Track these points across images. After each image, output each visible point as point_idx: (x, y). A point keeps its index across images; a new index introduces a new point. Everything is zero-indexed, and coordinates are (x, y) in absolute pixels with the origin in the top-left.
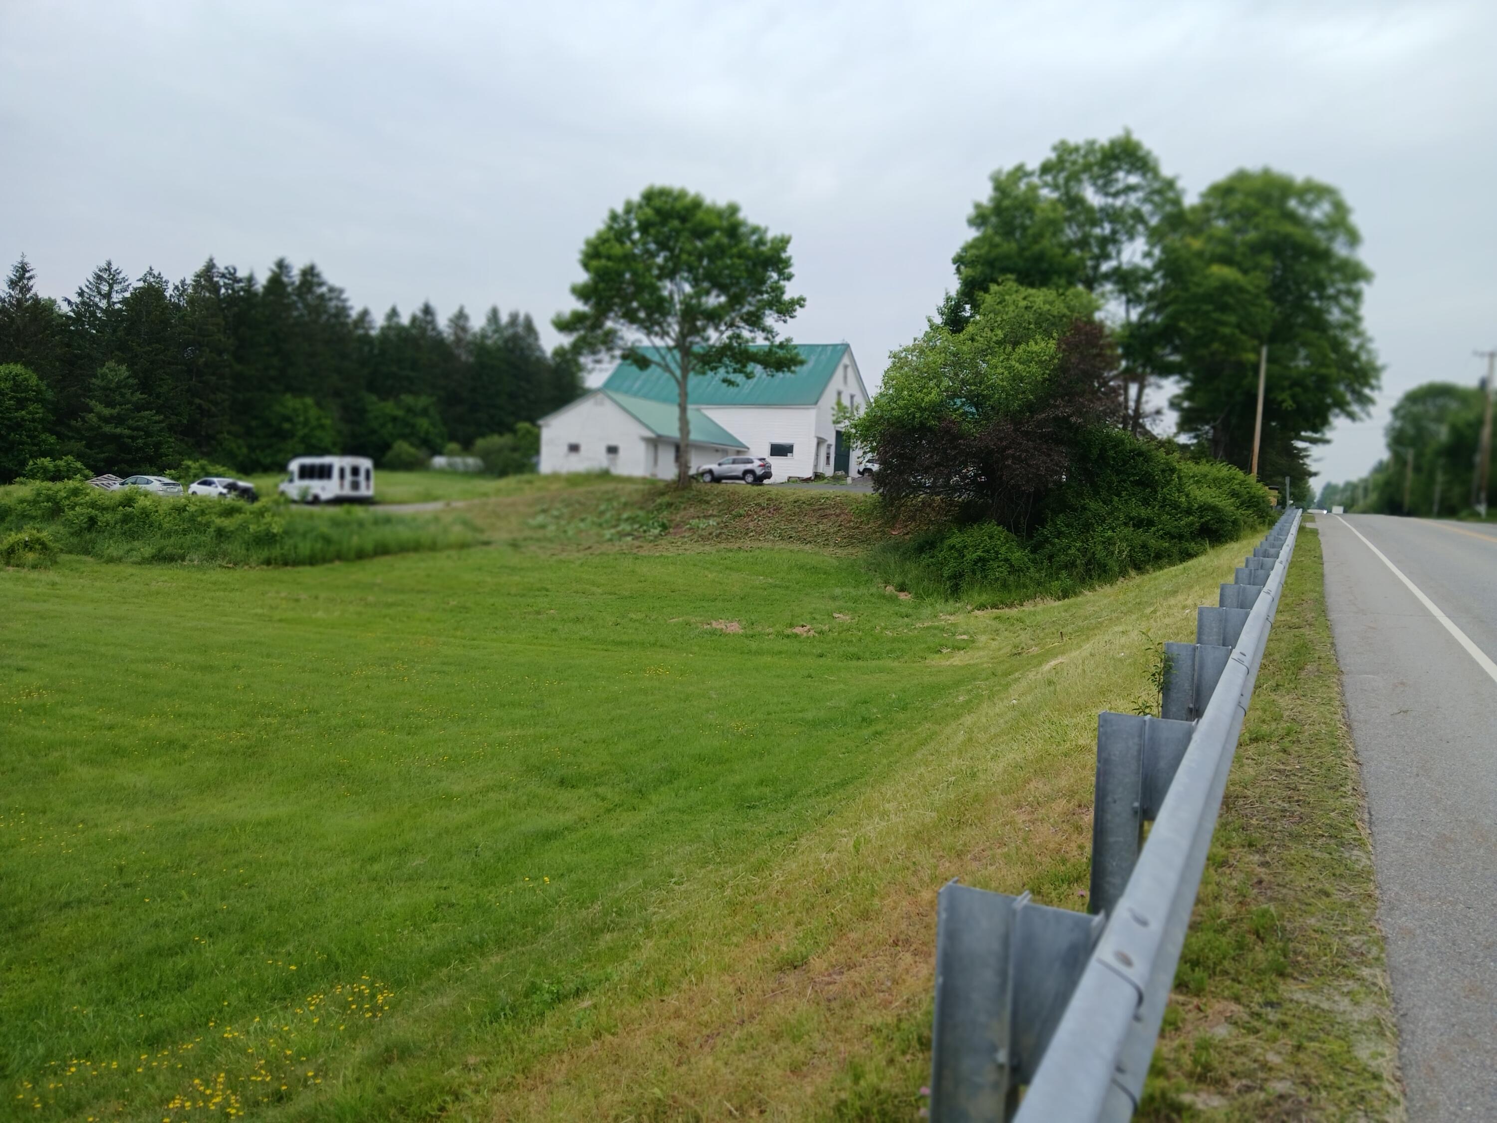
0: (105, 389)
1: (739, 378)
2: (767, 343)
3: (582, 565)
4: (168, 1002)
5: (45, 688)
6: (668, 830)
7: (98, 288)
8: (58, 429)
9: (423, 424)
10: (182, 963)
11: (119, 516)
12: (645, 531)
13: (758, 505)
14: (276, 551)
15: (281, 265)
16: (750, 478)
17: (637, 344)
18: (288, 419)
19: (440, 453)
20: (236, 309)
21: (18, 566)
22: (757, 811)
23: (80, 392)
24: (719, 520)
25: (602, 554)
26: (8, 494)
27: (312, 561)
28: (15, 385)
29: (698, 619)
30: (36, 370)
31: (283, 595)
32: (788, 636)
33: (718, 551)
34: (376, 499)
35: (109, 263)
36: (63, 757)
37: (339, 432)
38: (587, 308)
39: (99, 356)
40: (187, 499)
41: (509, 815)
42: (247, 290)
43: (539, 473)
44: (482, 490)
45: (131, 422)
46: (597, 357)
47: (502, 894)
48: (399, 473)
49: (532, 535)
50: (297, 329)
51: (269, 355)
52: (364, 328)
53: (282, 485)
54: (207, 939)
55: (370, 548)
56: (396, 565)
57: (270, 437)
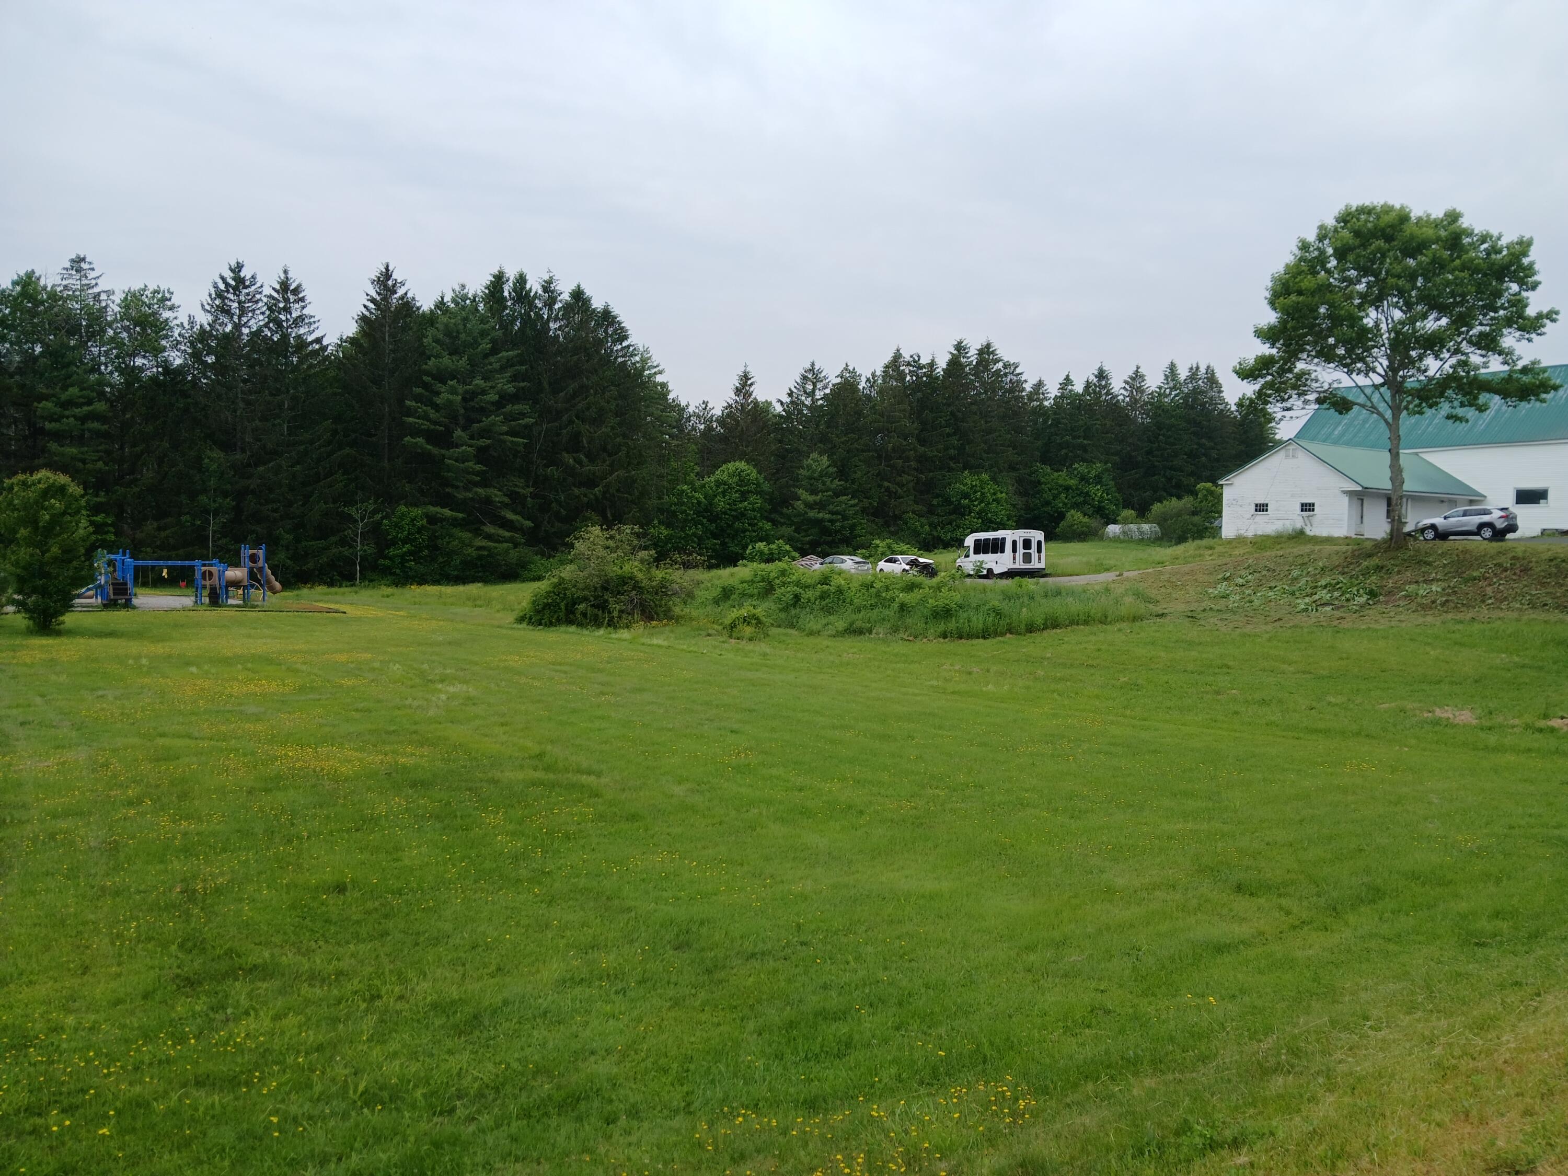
0: (810, 478)
1: (1471, 413)
2: (1506, 368)
3: (1269, 640)
4: (827, 1068)
5: (751, 749)
6: (1368, 960)
7: (803, 387)
8: (772, 516)
9: (1096, 491)
10: (844, 1029)
11: (818, 594)
12: (1348, 600)
13: (1499, 565)
14: (952, 625)
15: (960, 347)
16: (1487, 533)
17: (1335, 385)
18: (966, 496)
19: (1115, 522)
20: (920, 394)
21: (738, 638)
22: (1486, 951)
23: (790, 482)
24: (1445, 584)
25: (1295, 626)
26: (732, 575)
27: (985, 634)
28: (740, 480)
29: (1416, 705)
30: (755, 466)
31: (957, 668)
32: (1541, 730)
33: (1443, 623)
34: (1047, 572)
35: (813, 364)
36: (761, 814)
37: (1014, 506)
38: (1274, 351)
39: (805, 449)
40: (875, 575)
41: (1177, 919)
42: (929, 375)
43: (1221, 537)
44: (1157, 558)
45: (831, 507)
46: (1288, 404)
47: (1163, 1008)
48: (1072, 544)
49: (1212, 606)
50: (974, 408)
51: (949, 435)
52: (1038, 400)
53: (958, 560)
54: (866, 1008)
55: (1039, 621)
56: (1066, 639)
57: (950, 514)
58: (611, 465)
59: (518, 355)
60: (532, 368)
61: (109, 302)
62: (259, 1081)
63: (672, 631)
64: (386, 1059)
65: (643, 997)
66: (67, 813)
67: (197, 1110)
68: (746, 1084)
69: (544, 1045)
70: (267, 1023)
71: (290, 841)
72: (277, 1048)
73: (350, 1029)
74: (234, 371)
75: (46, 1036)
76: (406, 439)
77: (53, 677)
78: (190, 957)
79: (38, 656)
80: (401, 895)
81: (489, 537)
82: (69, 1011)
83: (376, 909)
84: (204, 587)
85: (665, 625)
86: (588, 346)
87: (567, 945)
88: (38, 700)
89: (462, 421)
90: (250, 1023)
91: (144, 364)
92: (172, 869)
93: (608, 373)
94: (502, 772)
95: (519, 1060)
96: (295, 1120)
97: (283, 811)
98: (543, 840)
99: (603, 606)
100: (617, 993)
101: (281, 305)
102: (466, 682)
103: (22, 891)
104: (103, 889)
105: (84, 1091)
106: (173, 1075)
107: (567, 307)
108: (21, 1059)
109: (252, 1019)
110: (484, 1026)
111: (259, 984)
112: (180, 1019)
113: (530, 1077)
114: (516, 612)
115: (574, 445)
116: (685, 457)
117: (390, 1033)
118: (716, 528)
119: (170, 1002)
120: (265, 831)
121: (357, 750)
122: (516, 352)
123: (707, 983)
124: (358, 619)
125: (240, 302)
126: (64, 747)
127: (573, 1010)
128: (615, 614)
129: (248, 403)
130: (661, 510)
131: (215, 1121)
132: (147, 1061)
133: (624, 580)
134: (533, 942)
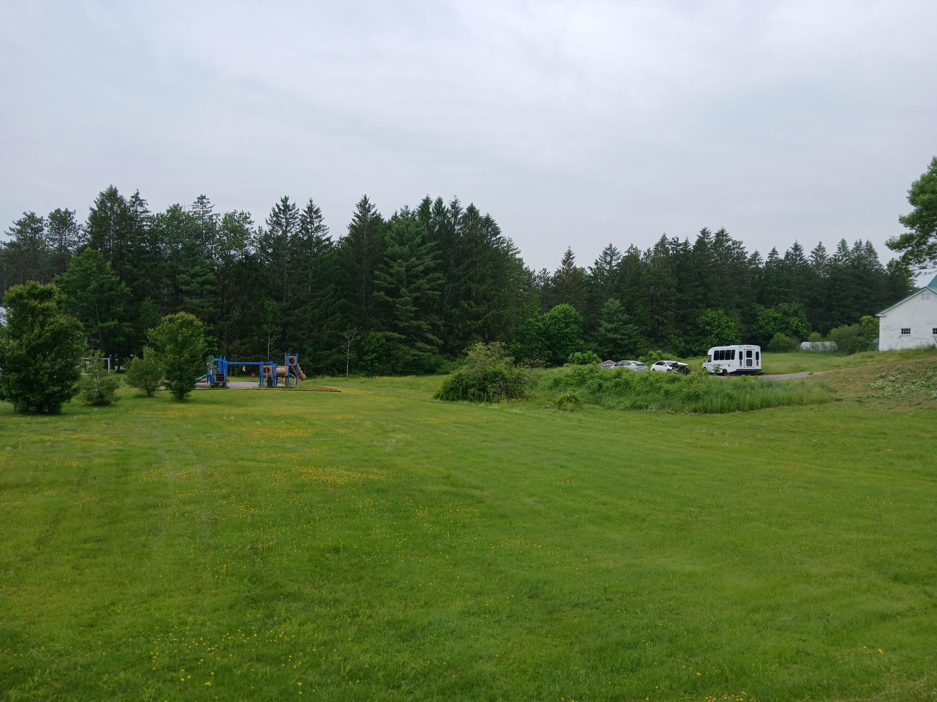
0: (608, 313)
3: (913, 416)
4: (625, 678)
5: (573, 478)
7: (605, 259)
8: (585, 336)
9: (794, 321)
10: (635, 654)
11: (613, 384)
14: (700, 404)
15: (704, 233)
18: (709, 324)
19: (806, 340)
20: (678, 262)
21: (564, 410)
23: (596, 316)
26: (560, 372)
27: (722, 411)
28: (565, 316)
30: (574, 307)
31: (704, 431)
34: (763, 371)
35: (611, 245)
36: (580, 518)
37: (740, 330)
38: (913, 231)
39: (606, 296)
40: (649, 373)
41: (854, 596)
42: (684, 250)
43: (878, 350)
44: (836, 363)
45: (622, 331)
46: (923, 265)
47: (845, 654)
48: (778, 354)
49: (873, 394)
50: (714, 269)
51: (697, 286)
52: (755, 264)
53: (704, 364)
54: (649, 642)
55: (758, 403)
56: (776, 414)
57: (698, 335)
58: (489, 307)
59: (435, 245)
60: (445, 252)
61: (217, 220)
62: (291, 661)
63: (524, 405)
64: (362, 653)
65: (510, 626)
66: (191, 502)
67: (257, 675)
68: (574, 684)
69: (452, 651)
70: (296, 627)
71: (309, 522)
72: (301, 642)
73: (342, 633)
74: (283, 257)
75: (178, 626)
76: (374, 293)
77: (184, 426)
78: (255, 586)
79: (177, 414)
80: (370, 555)
81: (419, 349)
82: (190, 614)
83: (356, 564)
84: (265, 377)
85: (520, 401)
86: (476, 238)
87: (465, 591)
88: (177, 438)
89: (405, 283)
90: (286, 627)
91: (235, 254)
92: (246, 536)
93: (488, 254)
94: (427, 485)
95: (438, 659)
96: (311, 685)
97: (306, 505)
98: (451, 527)
99: (484, 389)
100: (495, 622)
101: (308, 220)
102: (406, 432)
103: (167, 545)
104: (209, 545)
105: (197, 660)
106: (244, 654)
107: (465, 217)
108: (165, 639)
109: (288, 624)
110: (417, 637)
111: (292, 604)
112: (249, 622)
113: (444, 670)
114: (434, 393)
115: (468, 295)
116: (532, 302)
117: (364, 637)
118: (550, 344)
119: (244, 612)
120: (296, 516)
121: (346, 470)
122: (435, 243)
123: (549, 620)
124: (348, 395)
125: (286, 219)
126: (189, 465)
127: (469, 631)
128: (491, 394)
129: (290, 275)
130: (517, 333)
131: (267, 682)
132: (231, 645)
133: (496, 375)
134: (445, 588)
